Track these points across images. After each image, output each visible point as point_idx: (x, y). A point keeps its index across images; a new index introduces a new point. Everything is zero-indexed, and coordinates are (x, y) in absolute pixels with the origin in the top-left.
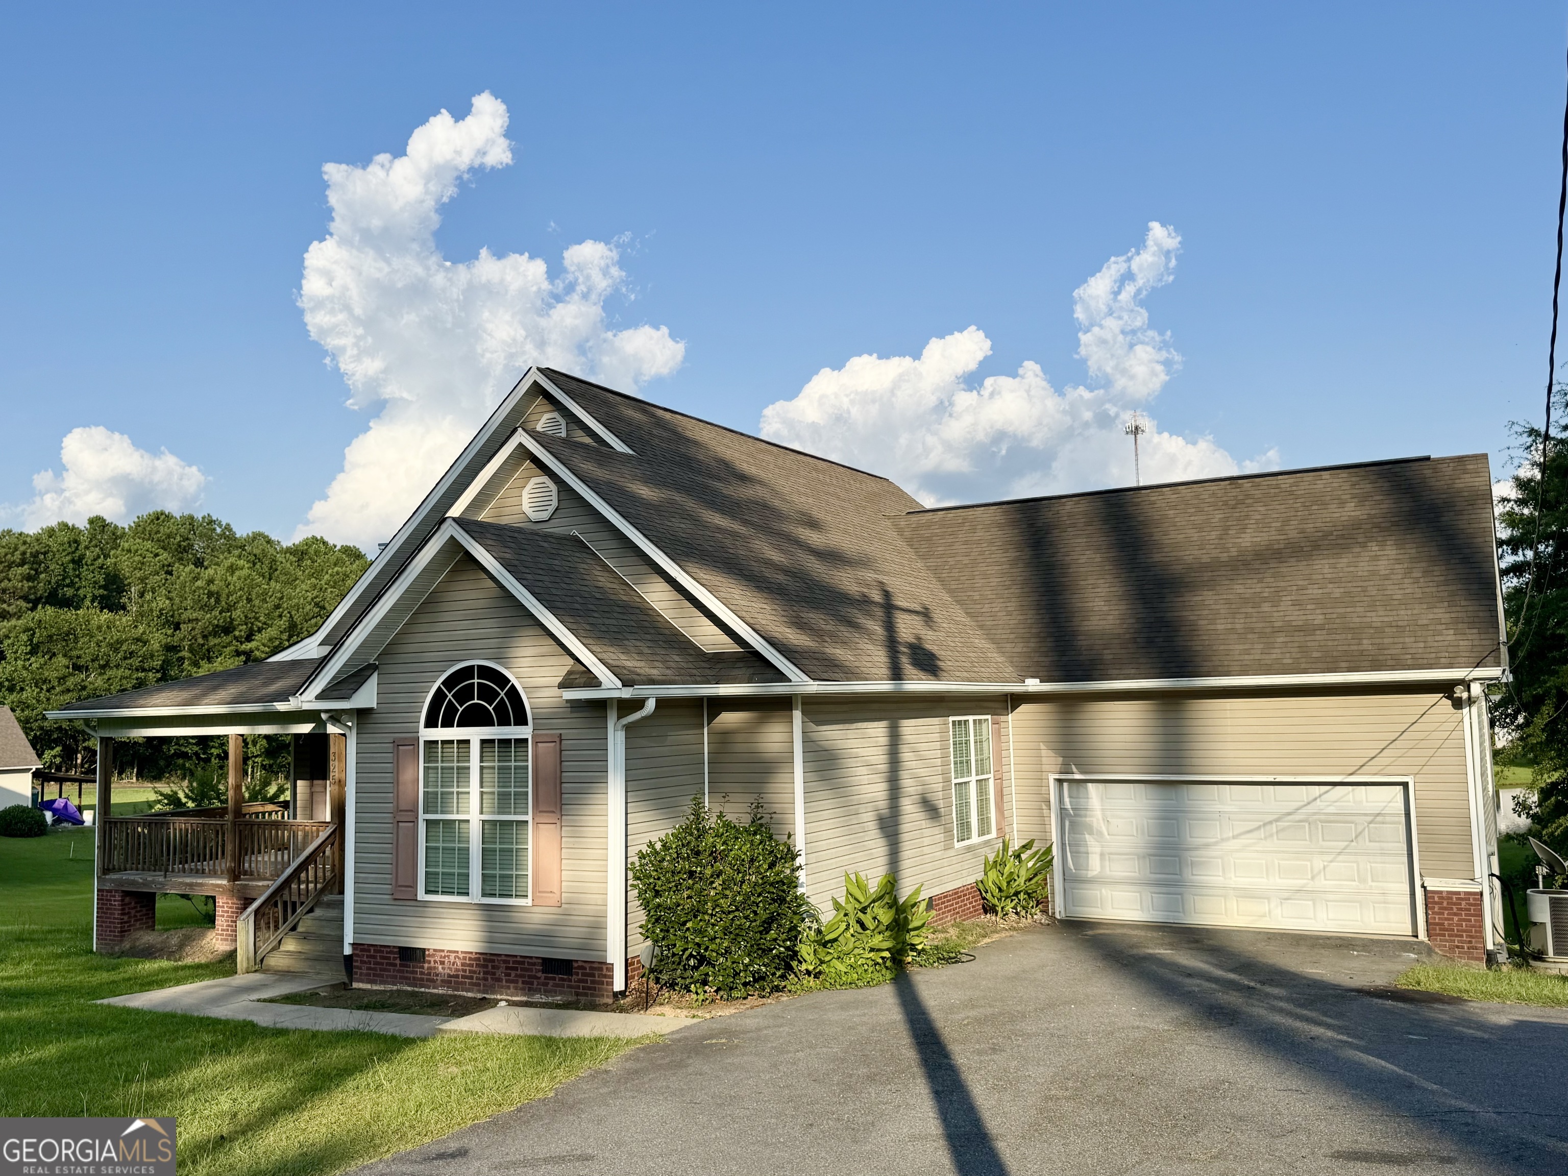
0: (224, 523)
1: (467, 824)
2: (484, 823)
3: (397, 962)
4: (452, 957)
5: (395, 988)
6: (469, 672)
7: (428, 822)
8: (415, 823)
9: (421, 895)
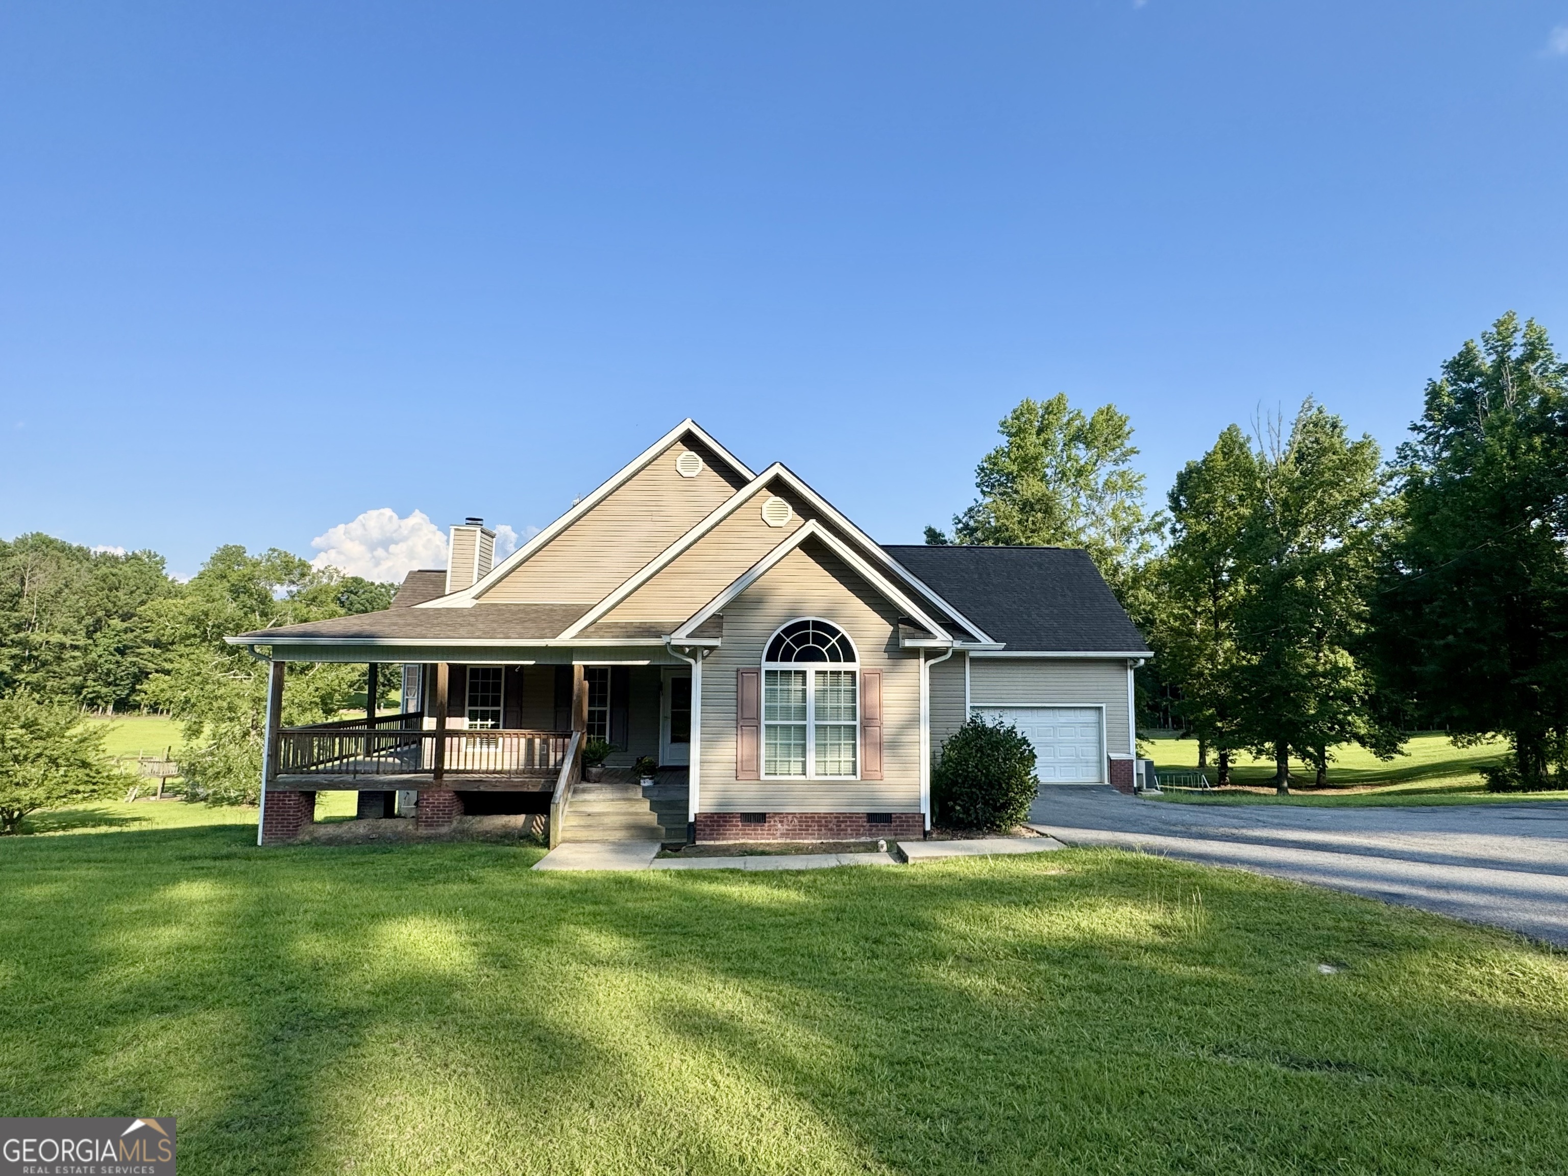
1: (804, 728)
2: (817, 727)
3: (740, 824)
4: (790, 817)
5: (737, 842)
6: (805, 625)
7: (767, 726)
8: (758, 727)
9: (763, 777)
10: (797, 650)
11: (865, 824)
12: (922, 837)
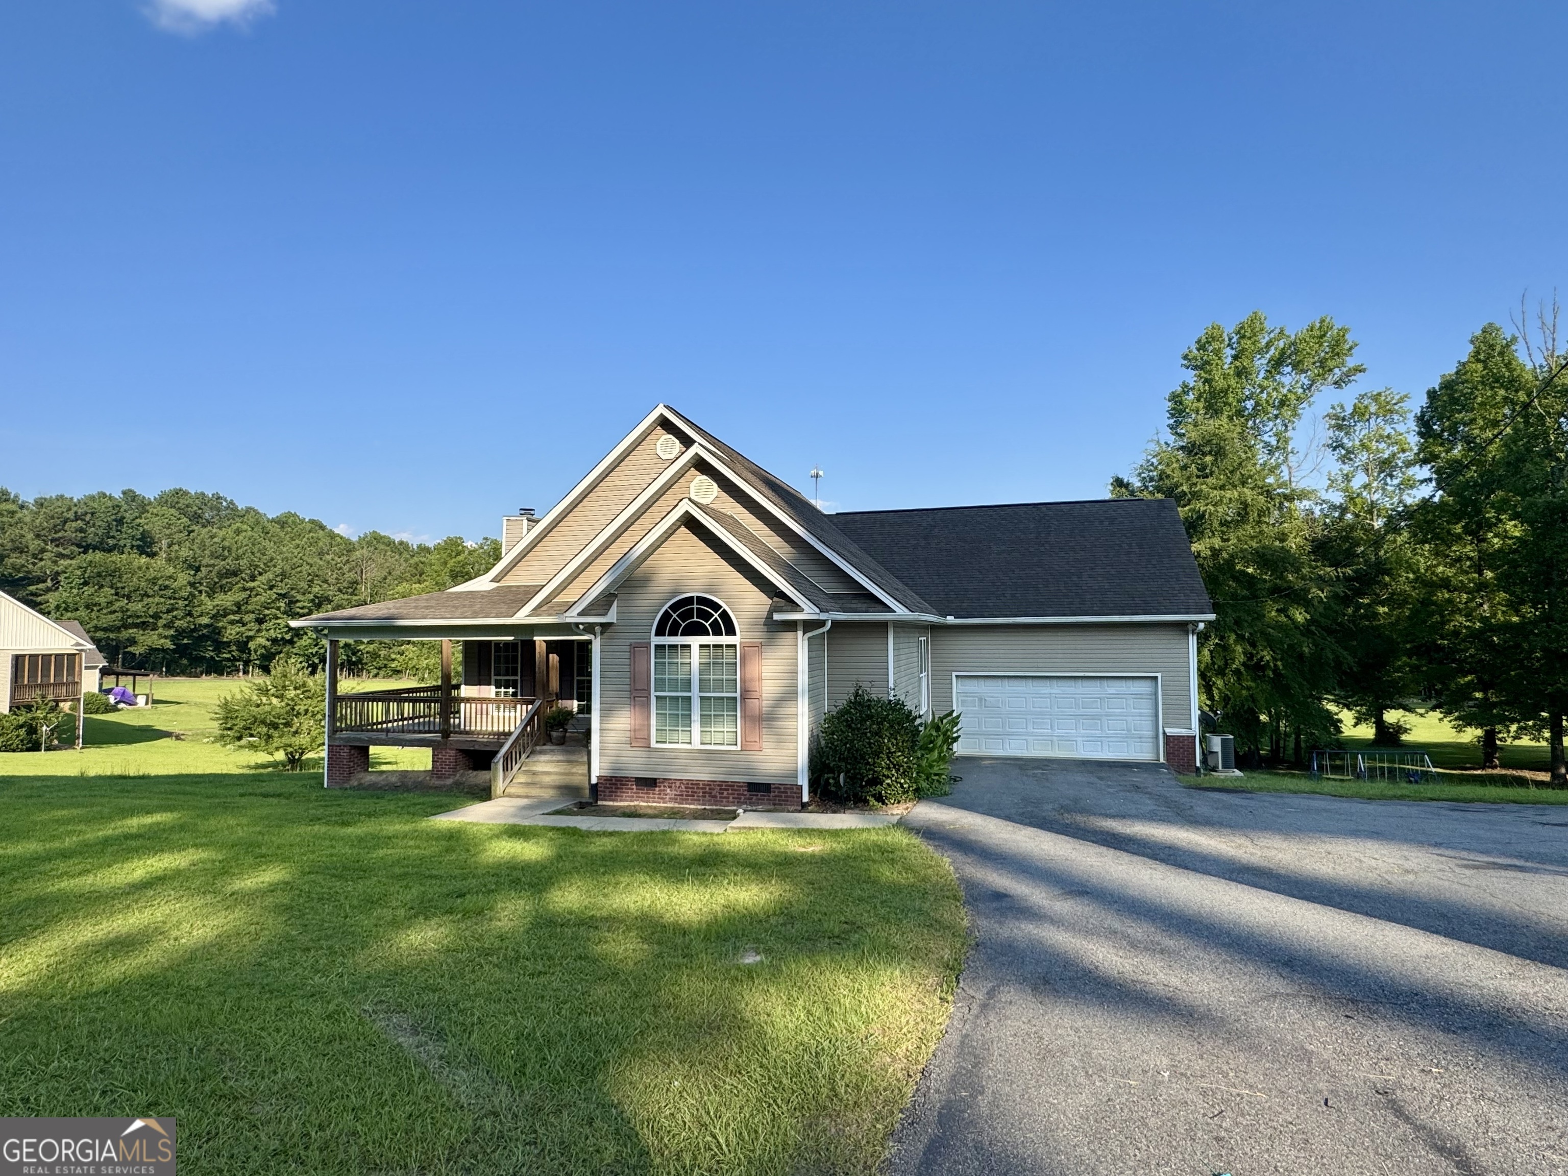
0: (229, 499)
1: (690, 698)
2: (702, 698)
3: (634, 787)
4: (678, 784)
5: (632, 804)
6: (690, 600)
7: (657, 697)
8: (648, 697)
9: (654, 744)
10: (683, 625)
11: (746, 793)
12: (800, 808)
